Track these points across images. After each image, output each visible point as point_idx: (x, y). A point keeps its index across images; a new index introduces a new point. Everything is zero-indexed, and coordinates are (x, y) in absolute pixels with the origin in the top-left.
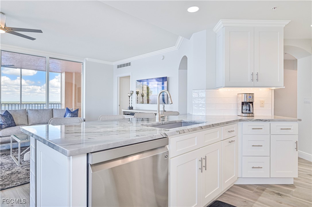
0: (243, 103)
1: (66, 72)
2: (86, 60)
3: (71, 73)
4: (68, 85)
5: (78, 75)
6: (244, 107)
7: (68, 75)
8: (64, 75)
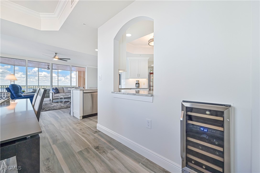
0: (136, 84)
1: (78, 71)
2: (87, 67)
3: (81, 72)
4: (79, 77)
5: (84, 72)
6: (136, 85)
7: (80, 72)
8: (77, 72)
